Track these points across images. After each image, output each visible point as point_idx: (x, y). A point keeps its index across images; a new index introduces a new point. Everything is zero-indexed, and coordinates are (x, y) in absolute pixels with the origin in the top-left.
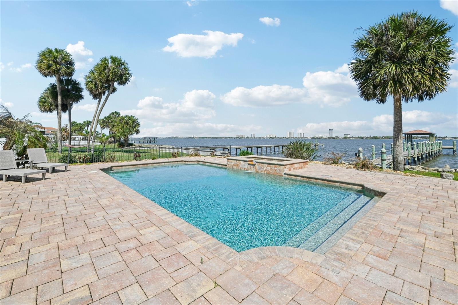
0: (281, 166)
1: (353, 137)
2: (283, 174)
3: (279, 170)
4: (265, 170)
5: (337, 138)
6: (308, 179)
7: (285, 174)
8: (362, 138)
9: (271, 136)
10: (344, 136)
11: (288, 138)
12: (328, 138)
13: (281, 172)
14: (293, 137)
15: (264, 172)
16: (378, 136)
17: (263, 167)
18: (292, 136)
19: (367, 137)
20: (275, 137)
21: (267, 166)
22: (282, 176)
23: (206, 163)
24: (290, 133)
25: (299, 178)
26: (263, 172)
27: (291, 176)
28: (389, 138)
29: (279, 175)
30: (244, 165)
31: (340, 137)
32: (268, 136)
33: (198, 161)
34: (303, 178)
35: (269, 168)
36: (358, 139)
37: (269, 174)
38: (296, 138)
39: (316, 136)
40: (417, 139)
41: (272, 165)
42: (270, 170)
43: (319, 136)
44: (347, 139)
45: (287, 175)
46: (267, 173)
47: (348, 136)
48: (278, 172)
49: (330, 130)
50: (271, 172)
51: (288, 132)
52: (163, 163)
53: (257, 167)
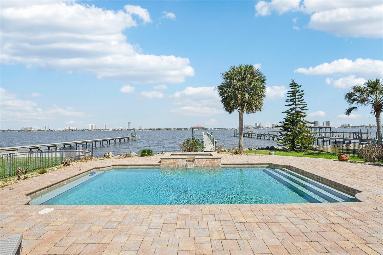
0: (219, 159)
1: (145, 129)
2: (220, 165)
3: (217, 162)
4: (205, 164)
5: (134, 130)
6: (238, 165)
7: (222, 164)
8: (151, 129)
9: (71, 128)
10: (139, 128)
11: (90, 130)
12: (127, 130)
13: (219, 164)
14: (95, 130)
15: (204, 165)
16: (161, 128)
17: (202, 162)
18: (94, 128)
19: (155, 129)
20: (75, 129)
21: (206, 161)
22: (220, 166)
23: (128, 166)
24: (92, 126)
25: (232, 165)
26: (202, 166)
27: (227, 165)
28: (167, 129)
29: (217, 166)
30: (182, 162)
31: (136, 129)
32: (67, 128)
33: (114, 165)
34: (235, 165)
35: (208, 162)
36: (149, 130)
37: (208, 166)
38: (99, 130)
39: (117, 128)
40: (181, 130)
41: (210, 160)
42: (209, 163)
43: (119, 128)
44: (142, 130)
45: (224, 164)
46: (206, 166)
47: (142, 128)
48: (217, 163)
49: (128, 123)
50: (210, 164)
51: (90, 125)
52: (79, 175)
53: (196, 162)
